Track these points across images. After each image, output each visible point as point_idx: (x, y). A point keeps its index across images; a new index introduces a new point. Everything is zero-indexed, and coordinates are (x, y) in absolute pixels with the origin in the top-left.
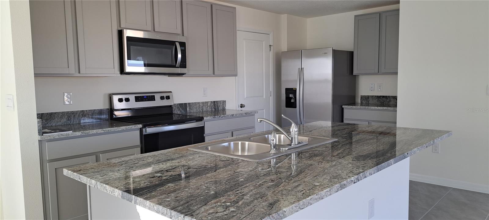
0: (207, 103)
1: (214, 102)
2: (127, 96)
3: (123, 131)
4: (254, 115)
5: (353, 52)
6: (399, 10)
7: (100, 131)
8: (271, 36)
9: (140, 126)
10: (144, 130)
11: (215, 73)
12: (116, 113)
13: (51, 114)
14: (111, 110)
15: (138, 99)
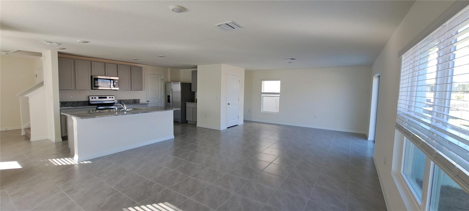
0: (131, 100)
1: (134, 100)
2: (95, 97)
3: (90, 108)
4: (147, 104)
5: (191, 83)
6: (197, 71)
7: (81, 107)
8: (163, 76)
9: (97, 106)
10: (98, 108)
11: (132, 89)
12: (90, 102)
13: (66, 102)
14: (89, 101)
15: (99, 98)
